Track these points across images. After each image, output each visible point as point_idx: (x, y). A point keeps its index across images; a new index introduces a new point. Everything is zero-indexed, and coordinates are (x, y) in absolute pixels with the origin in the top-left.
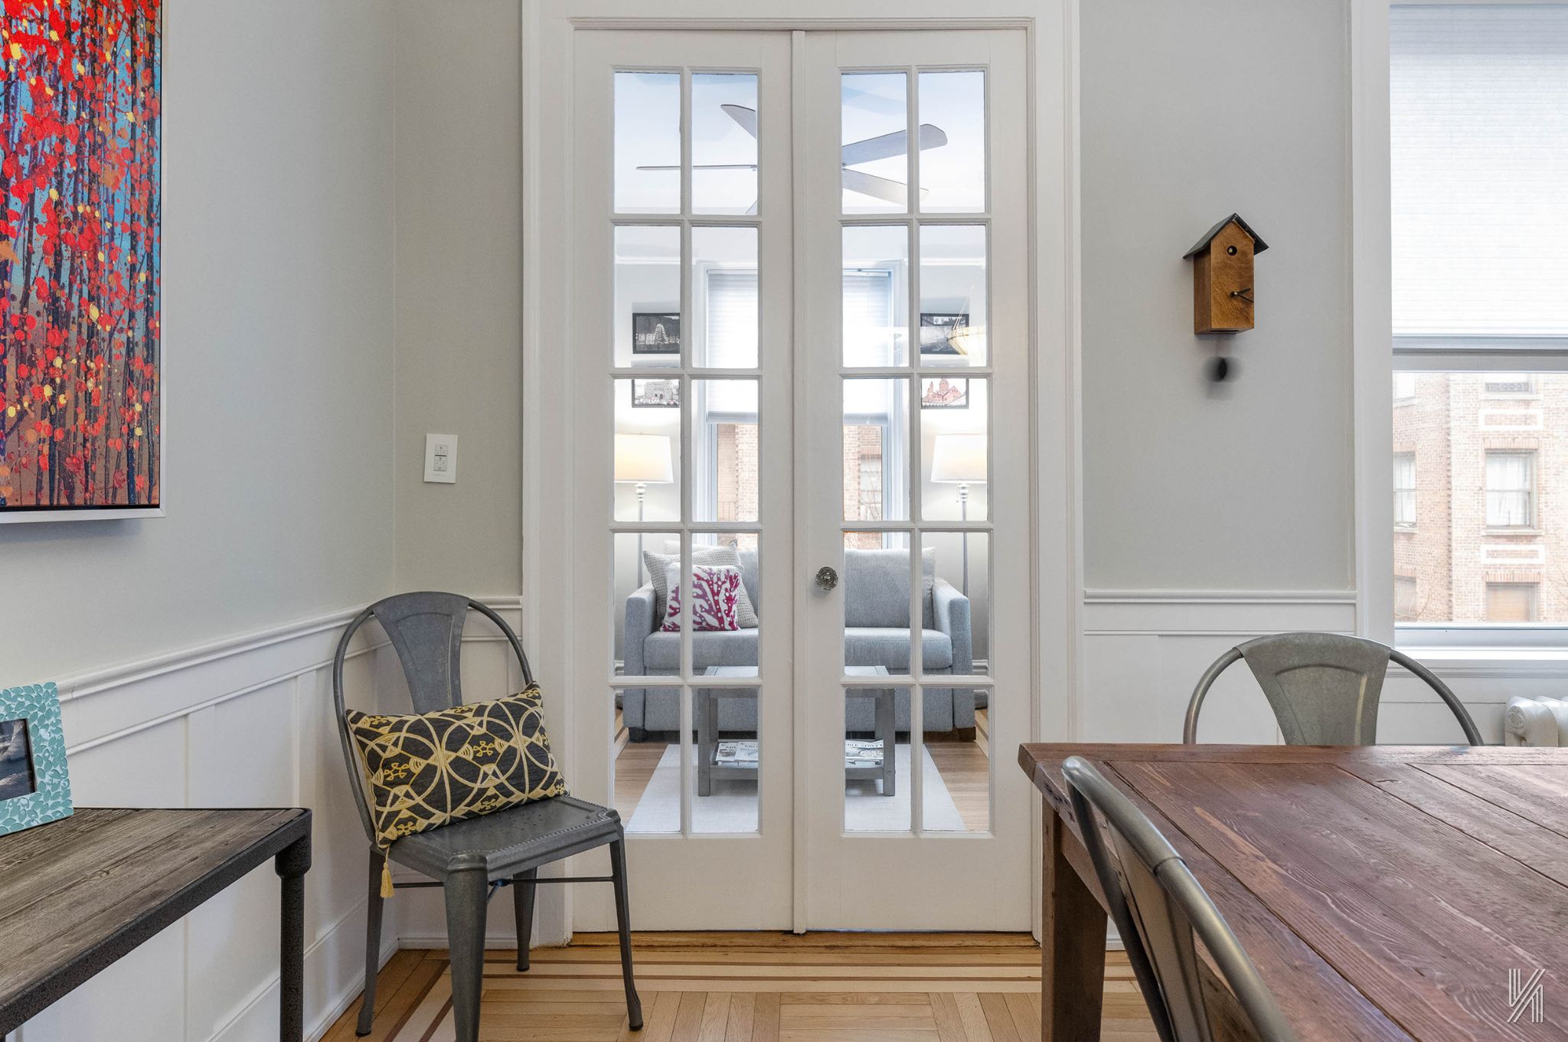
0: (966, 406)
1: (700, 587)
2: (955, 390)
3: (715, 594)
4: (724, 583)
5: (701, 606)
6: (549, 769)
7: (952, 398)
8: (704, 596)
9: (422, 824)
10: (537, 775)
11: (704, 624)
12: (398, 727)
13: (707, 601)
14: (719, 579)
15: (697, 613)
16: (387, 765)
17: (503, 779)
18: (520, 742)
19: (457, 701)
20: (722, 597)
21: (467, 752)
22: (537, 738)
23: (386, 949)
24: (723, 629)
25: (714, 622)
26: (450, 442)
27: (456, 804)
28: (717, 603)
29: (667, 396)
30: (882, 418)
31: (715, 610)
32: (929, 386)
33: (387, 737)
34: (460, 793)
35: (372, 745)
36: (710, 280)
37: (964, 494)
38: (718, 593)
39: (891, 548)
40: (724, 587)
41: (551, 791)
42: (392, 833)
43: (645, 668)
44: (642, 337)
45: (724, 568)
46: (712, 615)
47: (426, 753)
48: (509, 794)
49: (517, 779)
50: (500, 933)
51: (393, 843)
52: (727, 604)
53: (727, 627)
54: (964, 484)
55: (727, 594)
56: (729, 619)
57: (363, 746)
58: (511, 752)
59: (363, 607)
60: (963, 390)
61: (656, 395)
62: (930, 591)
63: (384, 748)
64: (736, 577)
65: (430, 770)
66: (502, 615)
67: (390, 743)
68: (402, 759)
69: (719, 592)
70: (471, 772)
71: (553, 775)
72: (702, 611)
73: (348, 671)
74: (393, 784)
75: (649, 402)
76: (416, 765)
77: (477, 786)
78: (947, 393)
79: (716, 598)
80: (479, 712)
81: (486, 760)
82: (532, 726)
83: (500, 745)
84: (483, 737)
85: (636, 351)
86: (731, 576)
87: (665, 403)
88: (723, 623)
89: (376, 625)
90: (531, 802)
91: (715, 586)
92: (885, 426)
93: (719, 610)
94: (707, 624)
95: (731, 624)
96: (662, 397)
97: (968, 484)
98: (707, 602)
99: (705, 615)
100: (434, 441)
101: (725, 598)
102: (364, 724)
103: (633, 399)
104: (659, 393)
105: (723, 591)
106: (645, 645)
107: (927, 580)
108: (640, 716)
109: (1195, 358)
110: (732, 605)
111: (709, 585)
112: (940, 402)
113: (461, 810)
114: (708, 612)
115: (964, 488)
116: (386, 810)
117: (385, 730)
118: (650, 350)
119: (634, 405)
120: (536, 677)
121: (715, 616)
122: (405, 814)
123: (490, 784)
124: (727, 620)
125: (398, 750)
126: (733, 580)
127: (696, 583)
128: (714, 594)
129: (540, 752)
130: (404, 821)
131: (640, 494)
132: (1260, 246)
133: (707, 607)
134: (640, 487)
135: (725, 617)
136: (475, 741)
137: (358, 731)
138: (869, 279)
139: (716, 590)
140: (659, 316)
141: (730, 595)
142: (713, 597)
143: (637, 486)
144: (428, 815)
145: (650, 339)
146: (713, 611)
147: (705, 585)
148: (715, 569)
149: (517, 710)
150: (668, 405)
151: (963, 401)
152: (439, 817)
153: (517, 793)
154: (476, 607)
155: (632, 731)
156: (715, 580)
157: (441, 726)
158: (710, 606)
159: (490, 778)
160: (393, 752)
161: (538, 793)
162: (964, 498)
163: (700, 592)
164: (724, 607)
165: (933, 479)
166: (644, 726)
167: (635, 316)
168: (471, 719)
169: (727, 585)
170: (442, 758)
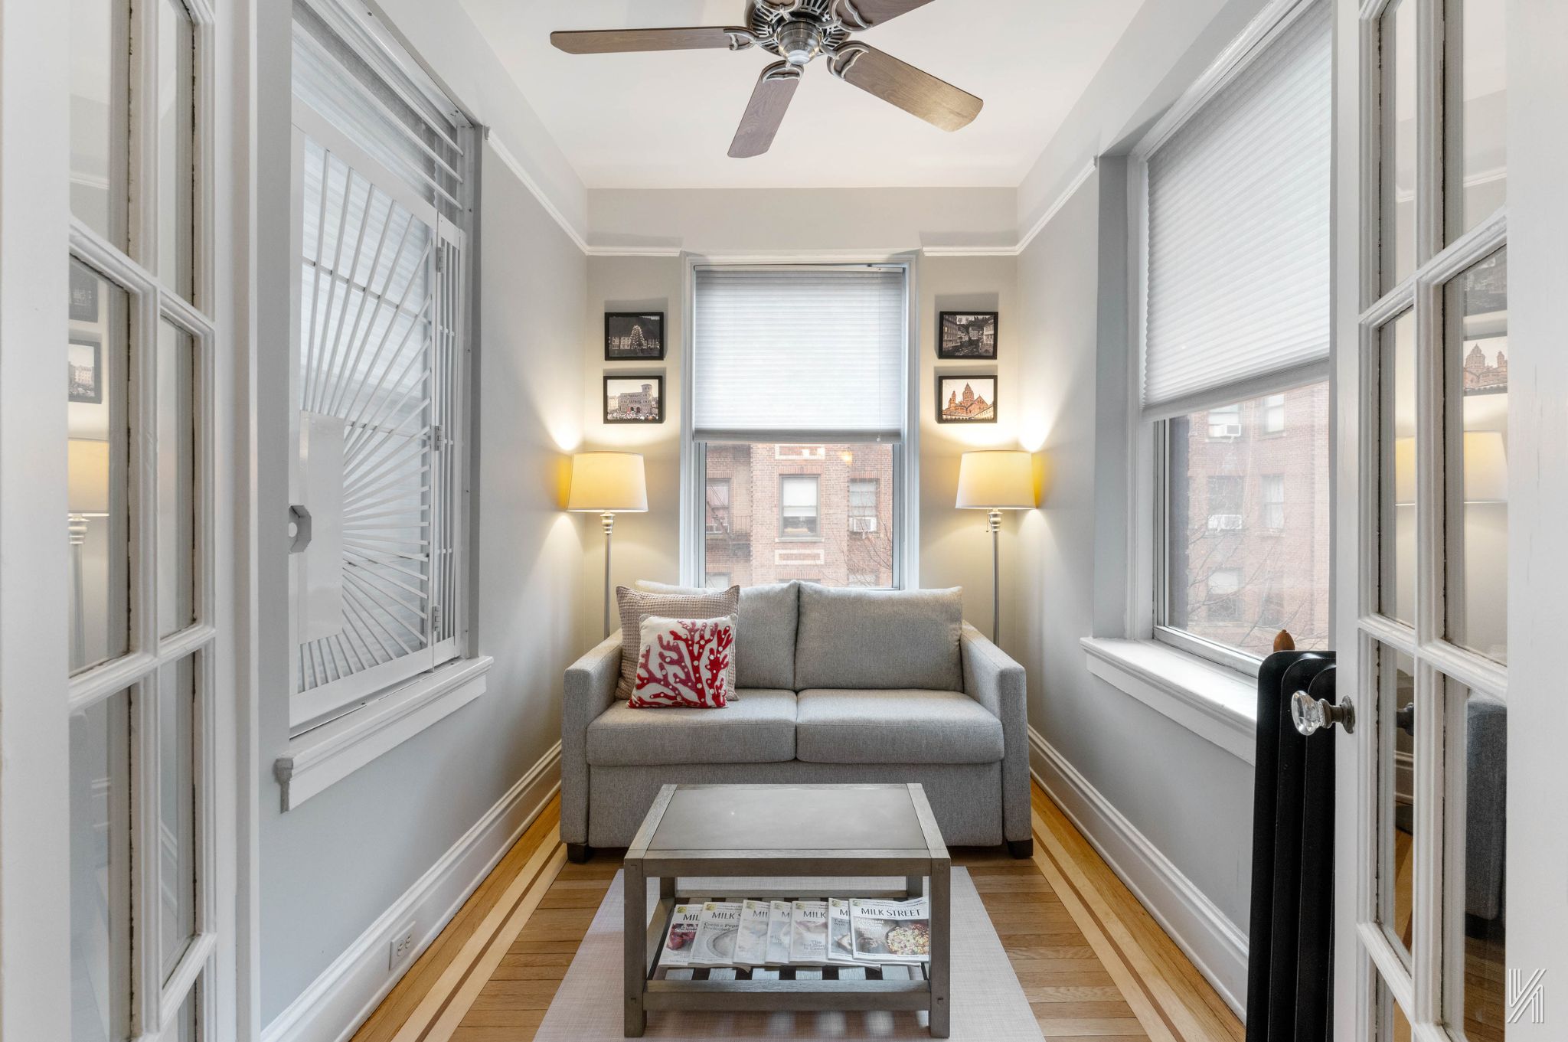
0: (994, 420)
1: (676, 649)
2: (981, 401)
3: (695, 658)
4: (709, 641)
5: (675, 676)
7: (977, 411)
8: (679, 662)
11: (679, 699)
13: (683, 668)
14: (702, 637)
15: (670, 685)
20: (704, 661)
24: (704, 706)
25: (692, 696)
28: (696, 669)
29: (645, 410)
30: (894, 435)
31: (694, 680)
32: (950, 396)
36: (697, 278)
37: (995, 523)
38: (699, 657)
39: (904, 589)
40: (708, 647)
43: (590, 765)
44: (615, 341)
45: (711, 621)
46: (690, 687)
52: (711, 670)
53: (710, 702)
54: (996, 511)
55: (712, 657)
56: (712, 691)
60: (989, 400)
61: (632, 409)
62: (957, 643)
64: (726, 631)
69: (700, 654)
72: (676, 682)
75: (624, 416)
78: (972, 404)
79: (696, 663)
85: (609, 357)
86: (720, 631)
87: (643, 418)
88: (704, 697)
91: (696, 648)
92: (897, 444)
93: (699, 680)
94: (683, 699)
95: (716, 697)
96: (638, 410)
97: (999, 510)
98: (683, 670)
99: (680, 686)
101: (708, 662)
103: (606, 413)
104: (636, 406)
105: (706, 653)
106: (588, 734)
107: (954, 629)
108: (581, 827)
110: (718, 672)
111: (688, 646)
112: (964, 416)
114: (684, 683)
115: (995, 516)
118: (624, 356)
119: (606, 421)
121: (694, 688)
124: (709, 693)
126: (721, 635)
127: (671, 644)
131: (607, 525)
133: (682, 676)
134: (607, 517)
135: (706, 688)
138: (879, 275)
139: (696, 653)
140: (637, 316)
141: (717, 659)
142: (692, 661)
143: (604, 515)
145: (625, 343)
146: (691, 680)
147: (682, 645)
148: (699, 622)
150: (647, 421)
151: (989, 414)
155: (572, 847)
156: (697, 638)
158: (687, 674)
162: (995, 528)
163: (675, 656)
164: (706, 674)
165: (958, 505)
166: (587, 841)
167: (608, 316)
169: (714, 645)
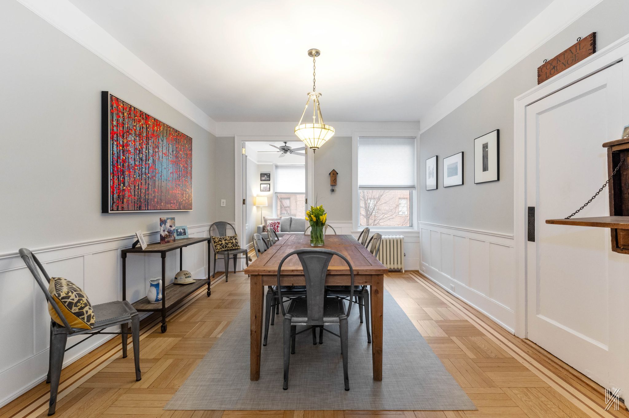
1: (272, 224)
5: (272, 228)
6: (238, 245)
8: (273, 226)
9: (221, 250)
10: (236, 245)
12: (218, 238)
16: (216, 243)
17: (232, 245)
18: (234, 241)
19: (226, 236)
20: (276, 226)
21: (227, 242)
22: (236, 241)
23: (216, 271)
26: (225, 201)
27: (225, 248)
28: (275, 227)
33: (216, 239)
34: (226, 247)
35: (214, 240)
36: (275, 167)
41: (238, 248)
42: (217, 251)
44: (262, 178)
45: (277, 221)
47: (221, 241)
48: (232, 247)
49: (234, 245)
50: (231, 269)
51: (217, 252)
53: (277, 231)
57: (213, 240)
58: (233, 242)
59: (213, 223)
63: (216, 240)
65: (222, 243)
66: (232, 225)
67: (217, 240)
68: (218, 242)
70: (227, 244)
71: (239, 246)
73: (211, 232)
74: (217, 245)
75: (264, 190)
76: (220, 243)
77: (228, 246)
80: (229, 237)
81: (229, 243)
82: (236, 239)
83: (231, 241)
84: (229, 240)
85: (261, 181)
87: (267, 191)
89: (215, 226)
90: (235, 249)
95: (278, 231)
96: (266, 189)
100: (222, 200)
102: (213, 237)
103: (261, 190)
105: (276, 225)
109: (330, 188)
110: (278, 228)
113: (226, 249)
116: (216, 248)
117: (216, 238)
118: (263, 181)
119: (261, 191)
120: (237, 233)
122: (219, 248)
123: (230, 246)
124: (277, 230)
125: (218, 241)
126: (279, 223)
128: (274, 226)
129: (237, 243)
130: (219, 249)
132: (337, 174)
134: (261, 207)
136: (228, 240)
137: (213, 238)
140: (265, 174)
141: (278, 226)
144: (222, 249)
145: (264, 178)
147: (273, 224)
148: (275, 221)
149: (234, 237)
152: (223, 249)
153: (234, 247)
154: (229, 224)
156: (275, 223)
157: (223, 238)
159: (230, 245)
160: (217, 241)
161: (236, 248)
164: (276, 228)
167: (261, 174)
168: (227, 238)
169: (277, 224)
170: (223, 242)
